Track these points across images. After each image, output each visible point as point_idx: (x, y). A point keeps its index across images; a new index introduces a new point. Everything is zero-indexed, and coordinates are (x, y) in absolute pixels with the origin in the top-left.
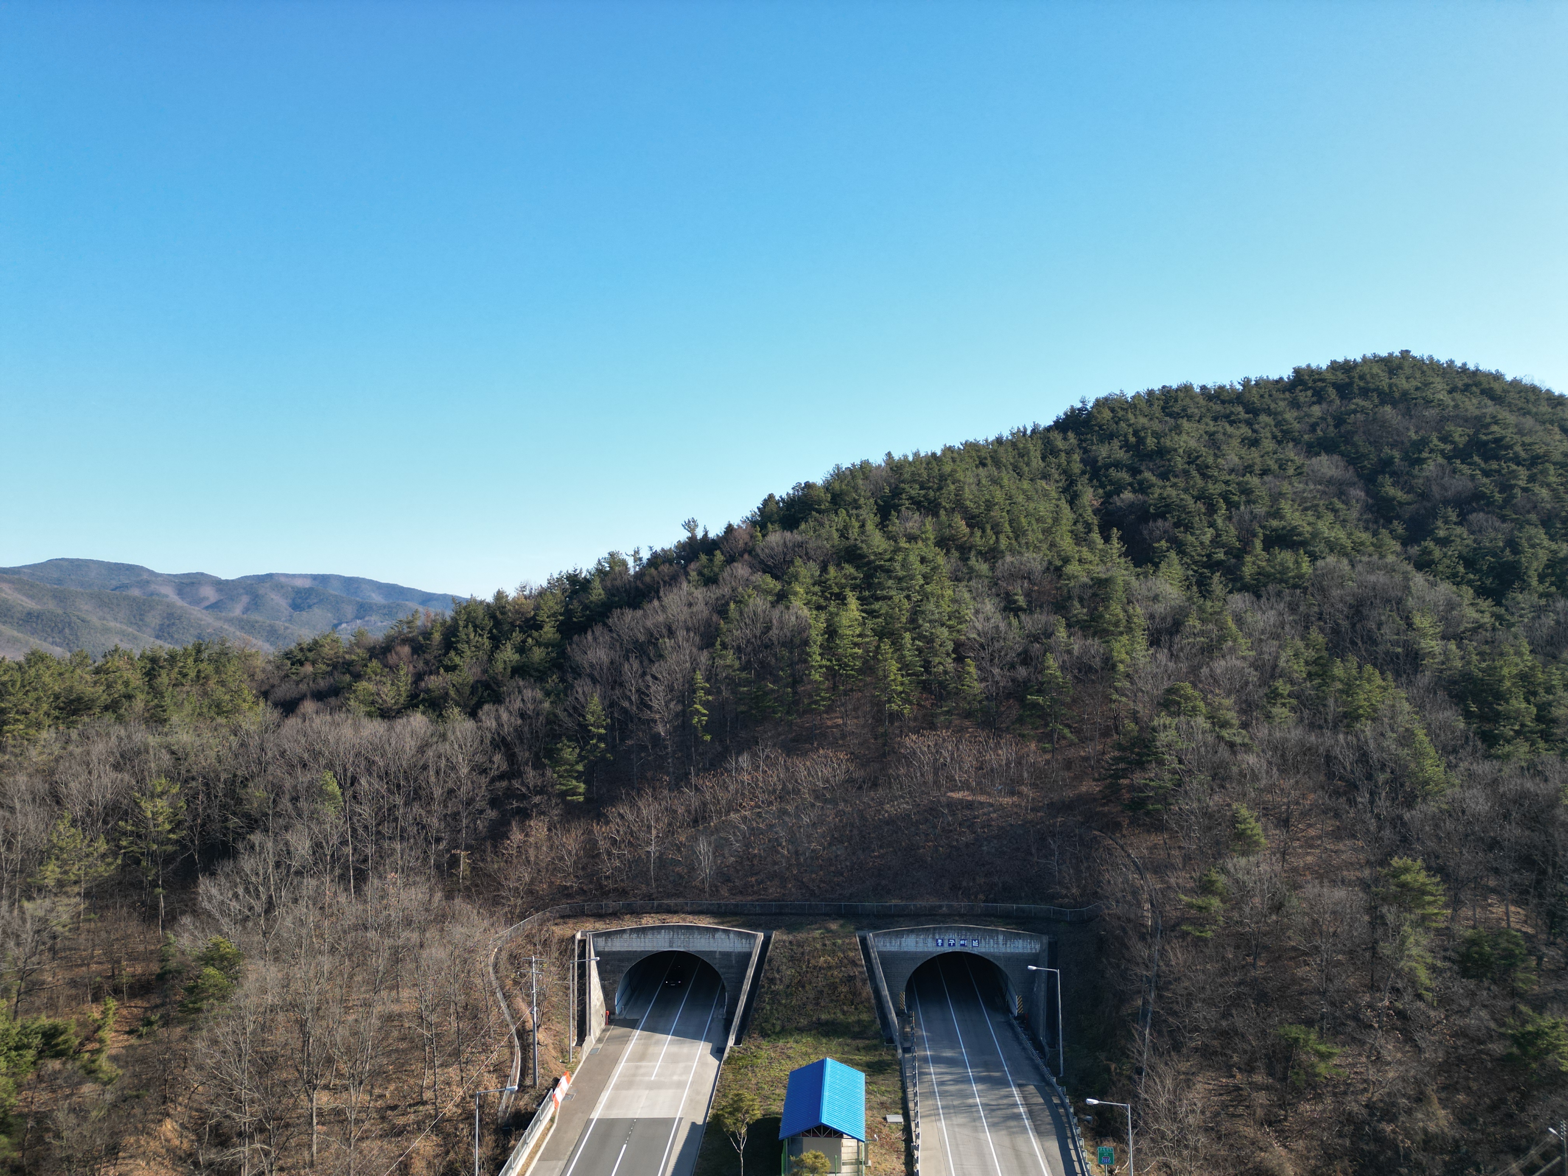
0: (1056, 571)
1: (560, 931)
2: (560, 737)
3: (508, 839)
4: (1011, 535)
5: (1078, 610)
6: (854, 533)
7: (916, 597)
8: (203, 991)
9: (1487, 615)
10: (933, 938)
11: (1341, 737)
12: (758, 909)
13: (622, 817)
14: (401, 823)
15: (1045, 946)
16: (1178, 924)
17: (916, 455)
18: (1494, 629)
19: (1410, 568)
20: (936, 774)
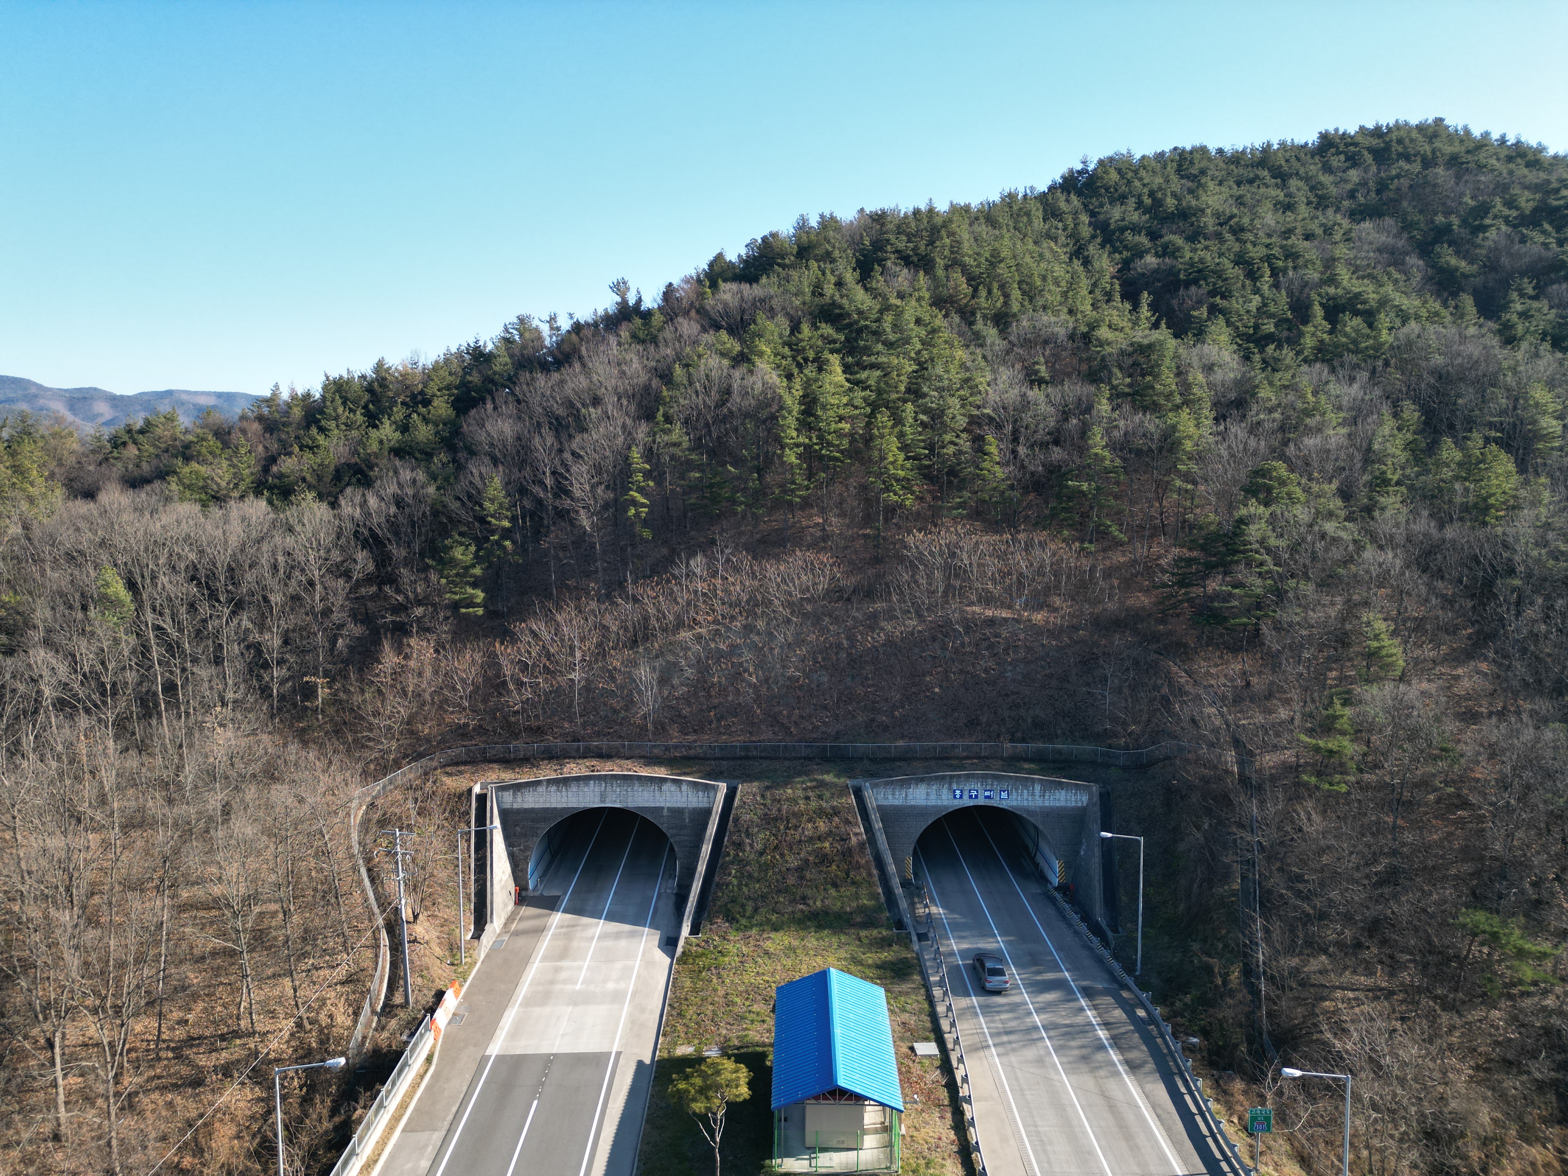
0: (1083, 336)
1: (452, 783)
2: (450, 531)
3: (380, 663)
4: (1021, 297)
5: (1120, 380)
10: (950, 788)
12: (718, 755)
13: (534, 634)
15: (1096, 799)
20: (947, 581)
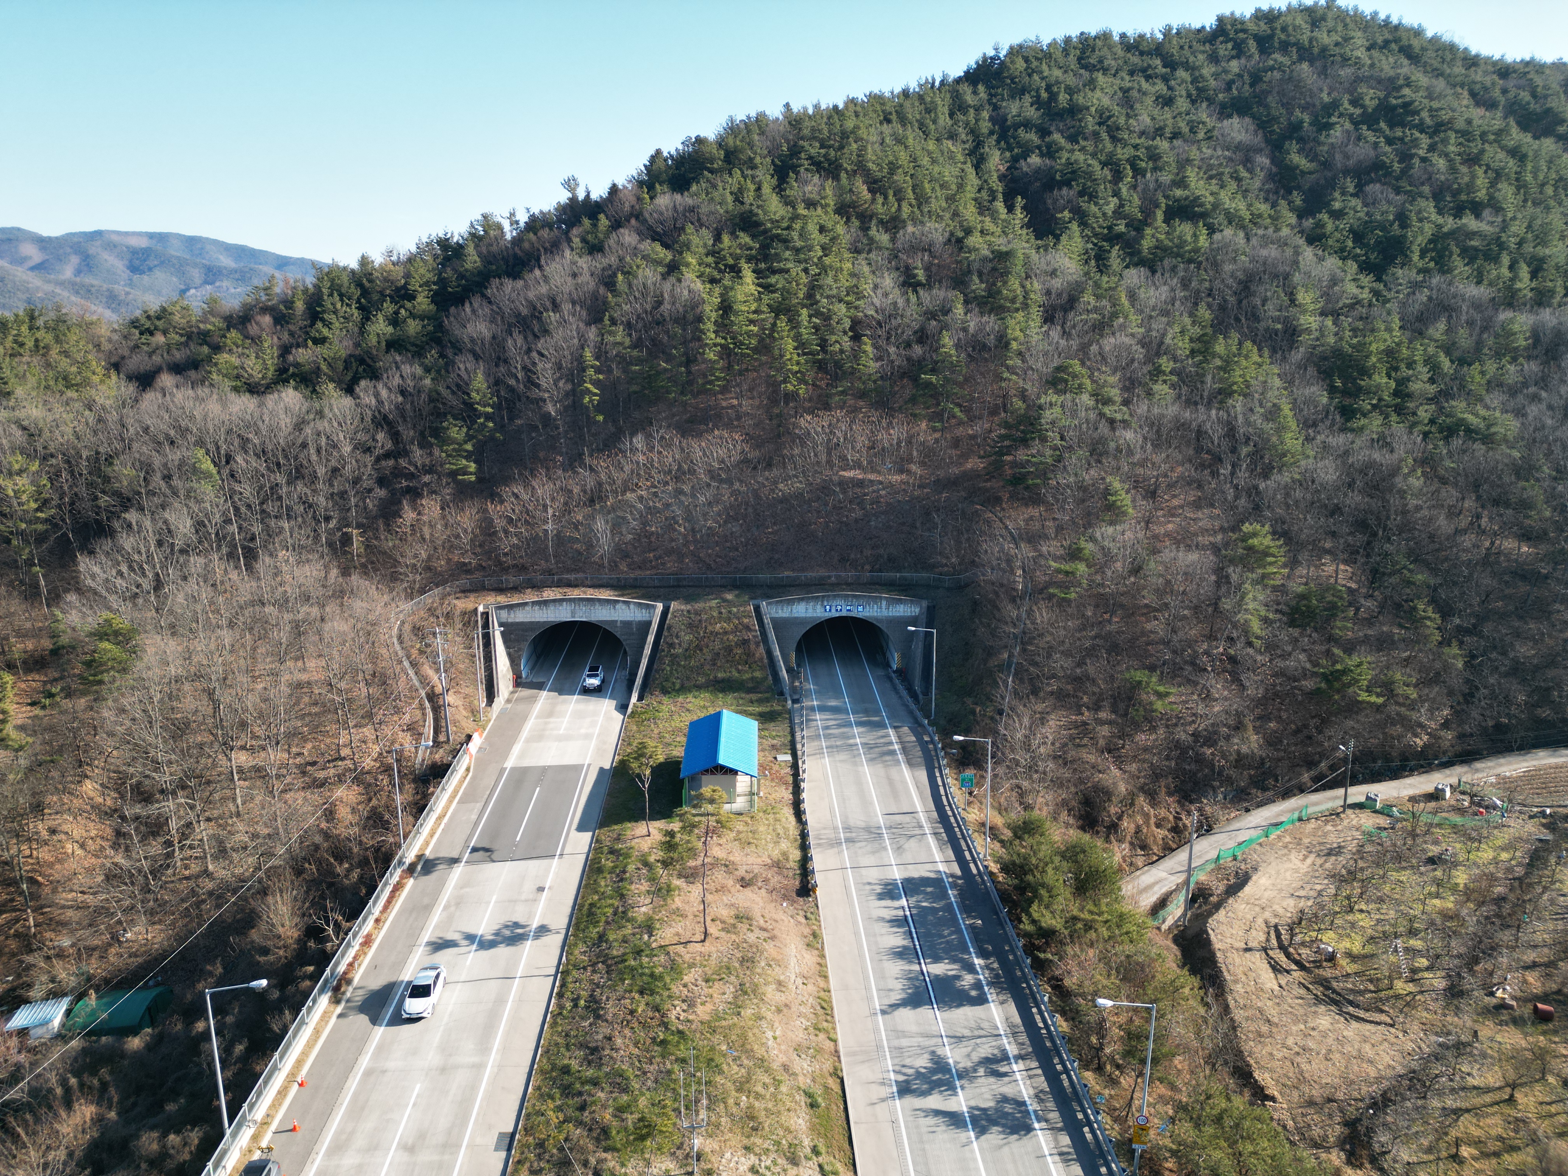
0: (957, 243)
1: (463, 604)
2: (445, 415)
3: (401, 517)
4: (914, 202)
5: (977, 286)
6: (749, 197)
7: (814, 270)
8: (101, 665)
9: (1367, 290)
10: (822, 605)
11: (1214, 412)
12: (657, 583)
13: (516, 496)
14: (286, 502)
15: (924, 610)
16: (1046, 588)
17: (817, 107)
18: (1370, 305)
19: (1301, 242)
20: (829, 454)
